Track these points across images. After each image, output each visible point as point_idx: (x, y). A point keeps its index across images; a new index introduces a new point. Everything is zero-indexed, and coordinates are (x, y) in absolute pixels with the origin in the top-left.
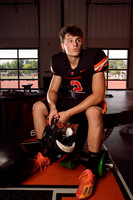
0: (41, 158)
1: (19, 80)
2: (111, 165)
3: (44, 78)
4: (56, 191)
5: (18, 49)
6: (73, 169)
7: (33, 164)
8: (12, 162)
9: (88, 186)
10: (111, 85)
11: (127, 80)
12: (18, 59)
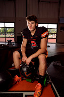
0: (17, 77)
1: (5, 37)
2: (50, 81)
3: (18, 37)
4: (24, 93)
5: (5, 23)
6: (32, 83)
7: (14, 80)
8: (4, 81)
9: (39, 91)
10: (49, 41)
11: (57, 39)
12: (5, 27)
